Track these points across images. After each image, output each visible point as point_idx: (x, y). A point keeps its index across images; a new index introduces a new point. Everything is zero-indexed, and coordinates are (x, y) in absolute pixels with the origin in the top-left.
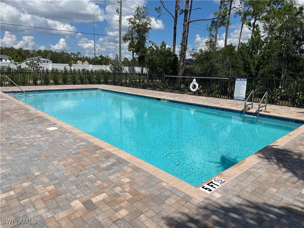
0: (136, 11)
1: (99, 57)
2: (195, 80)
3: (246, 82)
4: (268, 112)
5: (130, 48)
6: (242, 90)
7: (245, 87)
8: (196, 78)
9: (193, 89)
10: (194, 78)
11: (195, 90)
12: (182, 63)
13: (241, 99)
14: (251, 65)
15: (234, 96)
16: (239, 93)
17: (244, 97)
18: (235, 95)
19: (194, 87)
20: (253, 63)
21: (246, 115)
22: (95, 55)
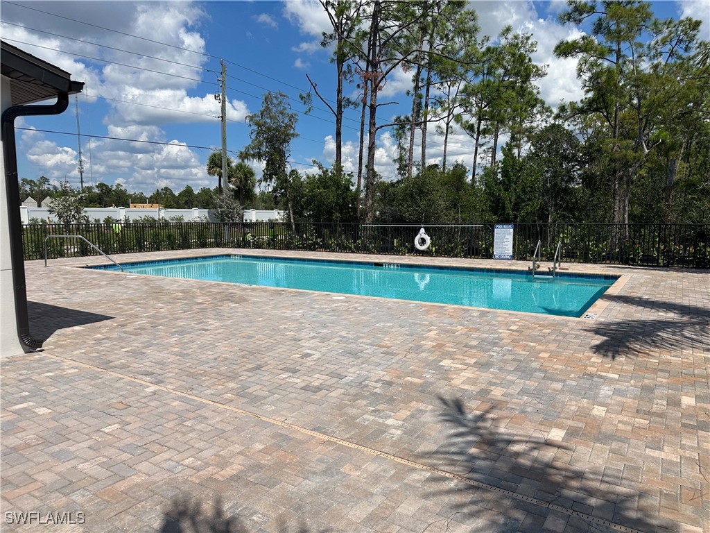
0: (263, 103)
1: (97, 187)
2: (422, 230)
3: (512, 230)
4: (567, 269)
5: (213, 167)
6: (506, 243)
7: (511, 238)
8: (424, 228)
9: (421, 245)
10: (421, 227)
11: (424, 248)
12: (370, 201)
13: (506, 257)
14: (507, 203)
15: (495, 253)
16: (503, 248)
17: (511, 254)
18: (496, 251)
19: (423, 241)
20: (509, 198)
21: (536, 276)
22: (82, 182)
